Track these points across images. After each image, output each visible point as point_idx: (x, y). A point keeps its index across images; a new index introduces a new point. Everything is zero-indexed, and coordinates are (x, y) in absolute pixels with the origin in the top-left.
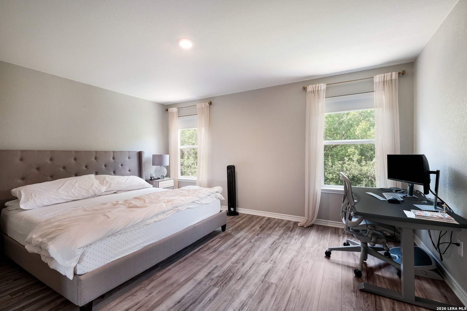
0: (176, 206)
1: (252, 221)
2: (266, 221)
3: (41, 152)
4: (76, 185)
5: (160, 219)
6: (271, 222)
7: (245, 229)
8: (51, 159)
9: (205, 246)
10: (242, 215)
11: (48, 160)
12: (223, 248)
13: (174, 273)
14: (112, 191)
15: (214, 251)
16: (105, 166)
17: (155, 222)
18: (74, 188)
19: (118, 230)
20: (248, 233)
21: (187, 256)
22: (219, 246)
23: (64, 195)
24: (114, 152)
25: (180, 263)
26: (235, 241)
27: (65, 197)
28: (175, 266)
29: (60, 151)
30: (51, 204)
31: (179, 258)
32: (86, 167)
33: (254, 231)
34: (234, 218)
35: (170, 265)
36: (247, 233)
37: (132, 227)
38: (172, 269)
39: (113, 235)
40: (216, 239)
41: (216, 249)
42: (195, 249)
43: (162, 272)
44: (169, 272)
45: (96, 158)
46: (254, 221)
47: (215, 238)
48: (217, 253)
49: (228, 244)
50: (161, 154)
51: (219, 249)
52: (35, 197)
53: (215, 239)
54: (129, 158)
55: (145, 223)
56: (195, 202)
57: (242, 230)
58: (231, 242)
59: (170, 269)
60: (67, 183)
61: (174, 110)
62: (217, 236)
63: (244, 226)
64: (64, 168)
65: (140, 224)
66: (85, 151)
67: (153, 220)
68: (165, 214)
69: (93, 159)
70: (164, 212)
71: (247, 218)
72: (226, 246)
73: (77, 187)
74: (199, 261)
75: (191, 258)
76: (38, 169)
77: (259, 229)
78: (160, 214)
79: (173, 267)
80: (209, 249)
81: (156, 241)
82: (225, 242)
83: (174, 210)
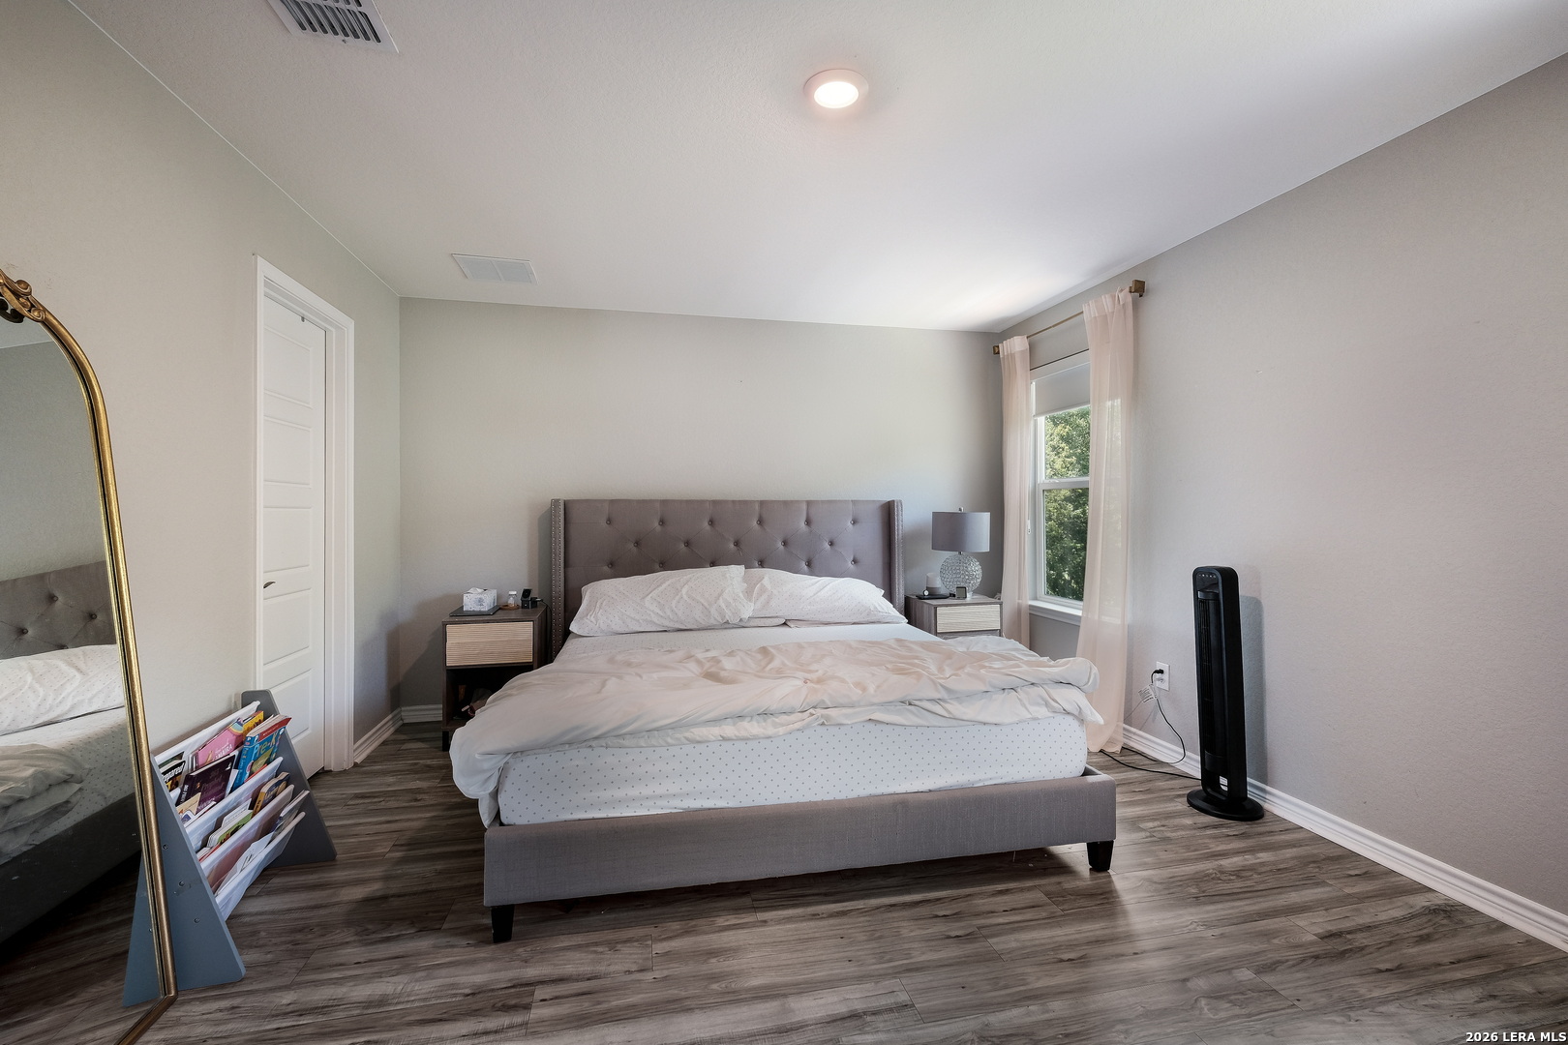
0: (823, 701)
1: (1308, 878)
2: (1413, 917)
3: (644, 504)
4: (684, 591)
5: (743, 734)
6: (1454, 933)
7: (1220, 906)
8: (662, 522)
9: (954, 899)
10: (1277, 828)
11: (656, 524)
12: (1014, 945)
13: (762, 941)
14: (777, 617)
15: (969, 938)
16: (785, 543)
17: (724, 739)
18: (677, 598)
19: (596, 734)
20: (1217, 931)
21: (860, 904)
22: (1007, 927)
23: (653, 611)
24: (809, 503)
25: (815, 916)
26: (1104, 941)
27: (655, 620)
28: (789, 919)
29: (681, 502)
30: (627, 630)
31: (831, 898)
32: (737, 543)
33: (1267, 935)
34: (1215, 827)
35: (781, 909)
36: (1209, 933)
37: (643, 737)
38: (770, 926)
39: (584, 744)
40: (1029, 889)
41: (984, 932)
42: (909, 892)
43: (738, 918)
44: (754, 930)
45: (760, 522)
46: (1323, 884)
47: (1029, 883)
48: (969, 948)
49: (1057, 939)
50: (960, 510)
51: (991, 941)
52: (600, 608)
53: (1022, 890)
54: (855, 522)
55: (687, 735)
56: (917, 703)
57: (1199, 905)
58: (1077, 936)
59: (765, 922)
60: (667, 583)
61: (1017, 345)
62: (1037, 882)
63: (1229, 886)
64: (687, 544)
65: (670, 732)
66: (733, 502)
67: (714, 732)
68: (769, 721)
69: (755, 523)
70: (765, 714)
71: (1290, 853)
72: (1037, 942)
73: (685, 597)
74: (875, 945)
75: (862, 919)
76: (637, 544)
77: (1312, 943)
78: (752, 717)
79: (780, 921)
80: (957, 916)
81: (730, 805)
82: (1052, 921)
83: (812, 715)
